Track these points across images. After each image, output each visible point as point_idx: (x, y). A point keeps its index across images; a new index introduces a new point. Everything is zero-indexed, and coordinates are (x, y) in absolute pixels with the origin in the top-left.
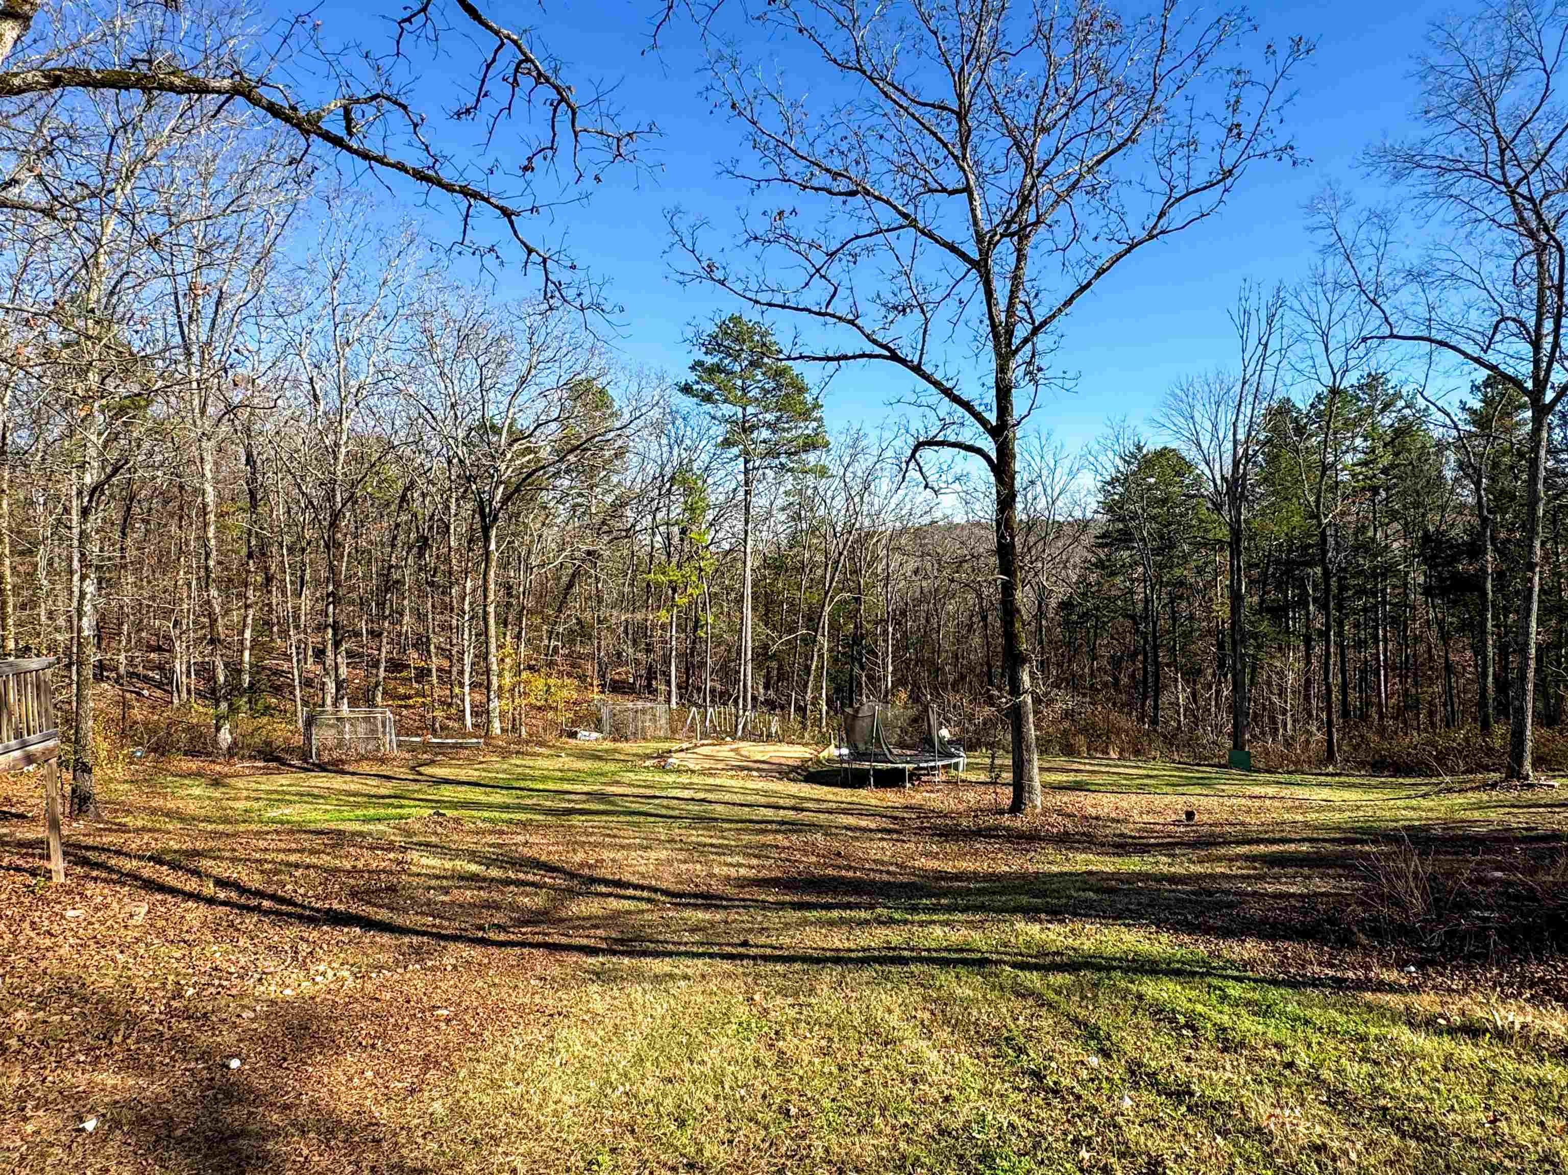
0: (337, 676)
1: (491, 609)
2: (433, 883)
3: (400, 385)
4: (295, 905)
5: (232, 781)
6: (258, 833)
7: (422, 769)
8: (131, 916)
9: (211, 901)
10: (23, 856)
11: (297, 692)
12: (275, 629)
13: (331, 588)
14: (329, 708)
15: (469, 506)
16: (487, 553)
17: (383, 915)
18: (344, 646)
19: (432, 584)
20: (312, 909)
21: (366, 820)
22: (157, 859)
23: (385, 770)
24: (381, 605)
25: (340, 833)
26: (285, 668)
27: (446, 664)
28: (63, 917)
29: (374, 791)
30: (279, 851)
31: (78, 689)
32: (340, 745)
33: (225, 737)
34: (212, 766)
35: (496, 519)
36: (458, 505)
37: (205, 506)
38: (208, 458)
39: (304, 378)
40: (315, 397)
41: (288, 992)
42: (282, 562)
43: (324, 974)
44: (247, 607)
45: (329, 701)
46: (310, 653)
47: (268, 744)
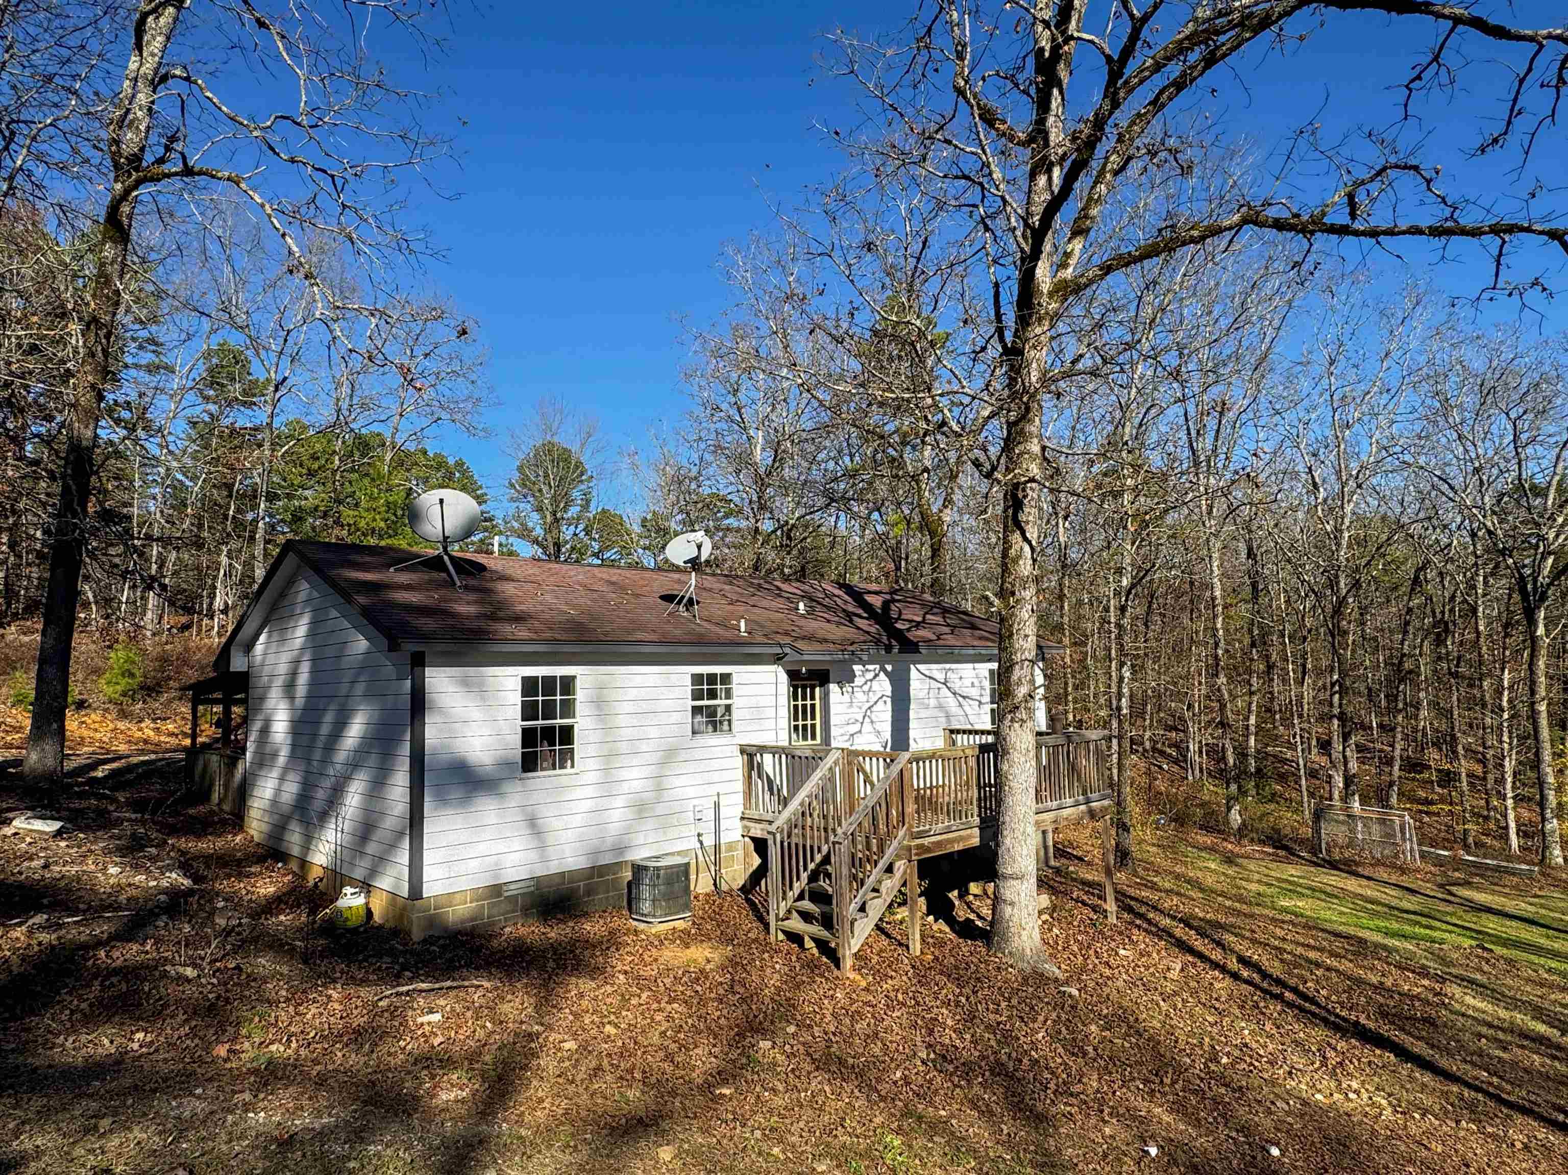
0: (1346, 770)
1: (1542, 707)
2: (1484, 1030)
3: (1407, 458)
4: (1318, 1005)
5: (1244, 862)
6: (1273, 920)
7: (1454, 889)
8: (1169, 969)
9: (1235, 976)
10: (1087, 893)
11: (1303, 782)
12: (1277, 717)
13: (1336, 677)
14: (1337, 803)
15: (1501, 586)
16: (1534, 640)
17: (1420, 1048)
18: (1353, 740)
19: (1455, 675)
20: (1337, 1016)
21: (1388, 933)
22: (1186, 922)
23: (1405, 881)
24: (1392, 698)
25: (1362, 941)
26: (1289, 756)
27: (1478, 770)
28: (1117, 954)
29: (1395, 902)
30: (1298, 944)
31: (1119, 759)
32: (1351, 844)
33: (1235, 818)
34: (1225, 844)
35: (1543, 597)
36: (1486, 583)
37: (1213, 599)
38: (1215, 555)
39: (1301, 468)
40: (1315, 485)
41: (1319, 1096)
42: (1284, 650)
43: (1357, 1092)
44: (1251, 693)
45: (1336, 795)
46: (1314, 742)
47: (1278, 831)
